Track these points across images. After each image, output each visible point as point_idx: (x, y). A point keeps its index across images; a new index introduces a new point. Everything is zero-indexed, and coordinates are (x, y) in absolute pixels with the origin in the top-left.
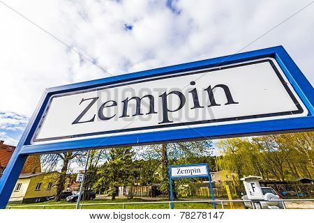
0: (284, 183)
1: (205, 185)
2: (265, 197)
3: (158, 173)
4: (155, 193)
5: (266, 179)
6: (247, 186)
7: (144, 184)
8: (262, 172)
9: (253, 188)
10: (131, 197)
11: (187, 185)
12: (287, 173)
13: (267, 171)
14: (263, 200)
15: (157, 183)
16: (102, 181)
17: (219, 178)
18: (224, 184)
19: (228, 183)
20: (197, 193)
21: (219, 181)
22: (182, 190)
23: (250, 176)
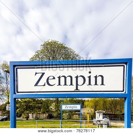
0: (114, 114)
1: (76, 114)
2: (103, 120)
3: (53, 107)
4: (50, 117)
5: (107, 113)
6: (97, 115)
7: (44, 113)
8: (106, 109)
9: (99, 116)
10: (37, 119)
11: (68, 114)
12: (118, 110)
13: (108, 109)
14: (102, 121)
15: (52, 112)
16: (19, 111)
17: (85, 111)
18: (86, 114)
19: (88, 113)
20: (72, 118)
21: (84, 113)
22: (65, 116)
23: (100, 111)
